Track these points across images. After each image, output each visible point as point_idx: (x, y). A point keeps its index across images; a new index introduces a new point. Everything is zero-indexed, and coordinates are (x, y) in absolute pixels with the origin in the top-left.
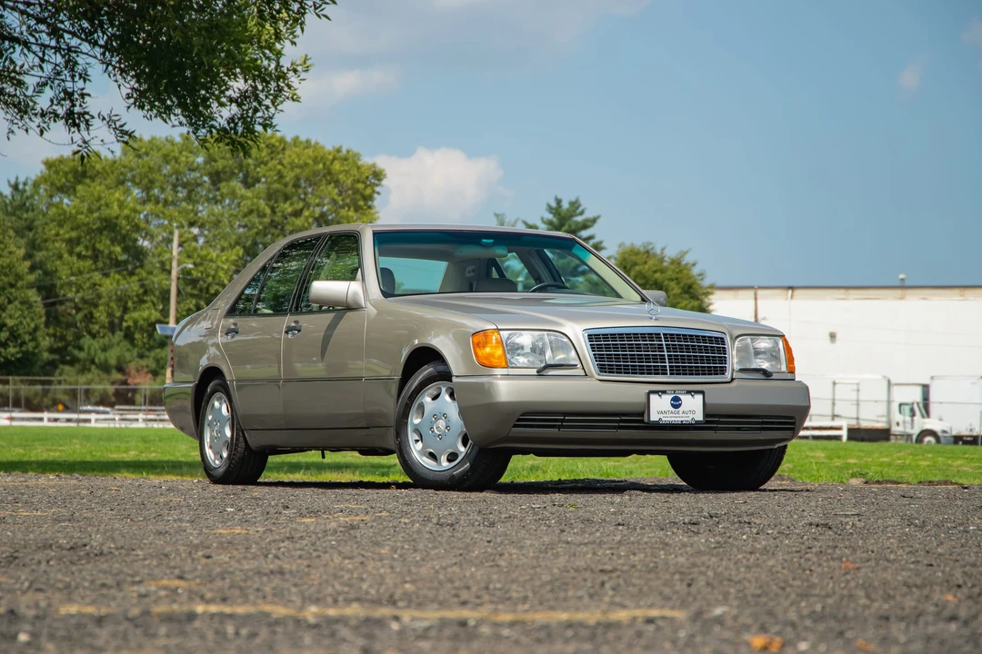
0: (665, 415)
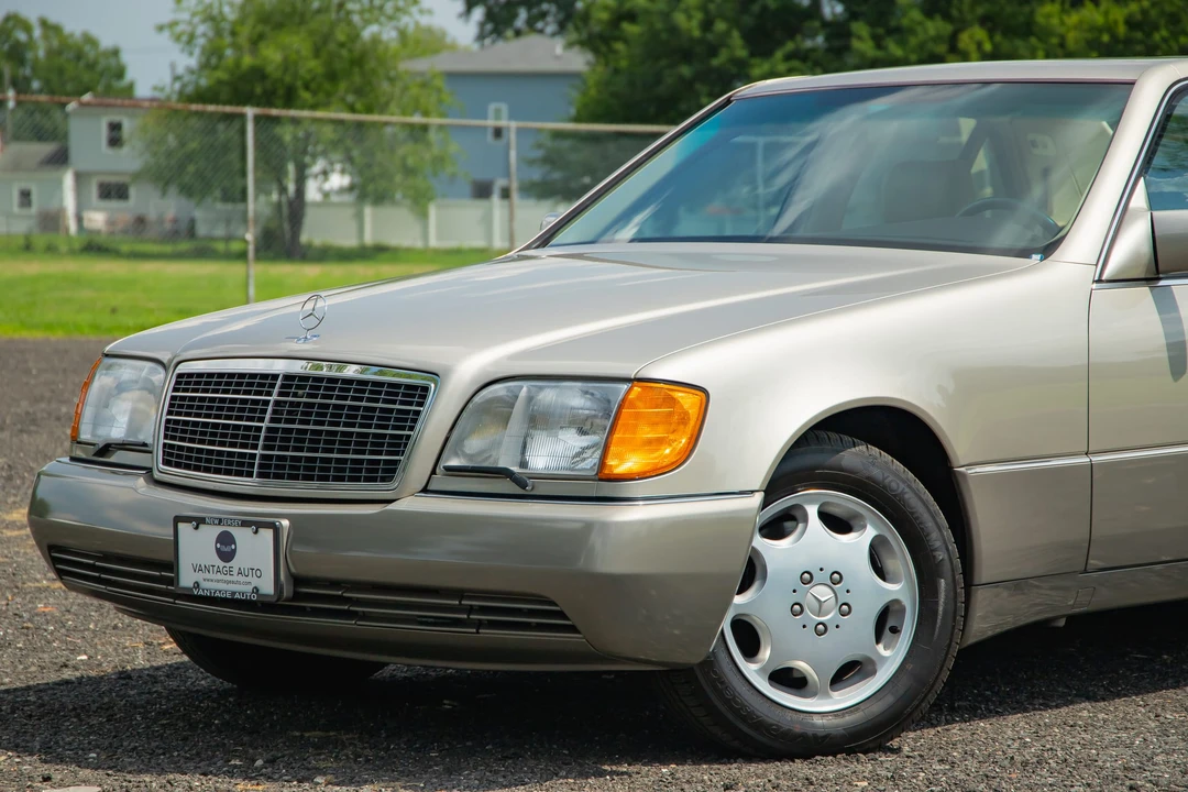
0: (207, 576)
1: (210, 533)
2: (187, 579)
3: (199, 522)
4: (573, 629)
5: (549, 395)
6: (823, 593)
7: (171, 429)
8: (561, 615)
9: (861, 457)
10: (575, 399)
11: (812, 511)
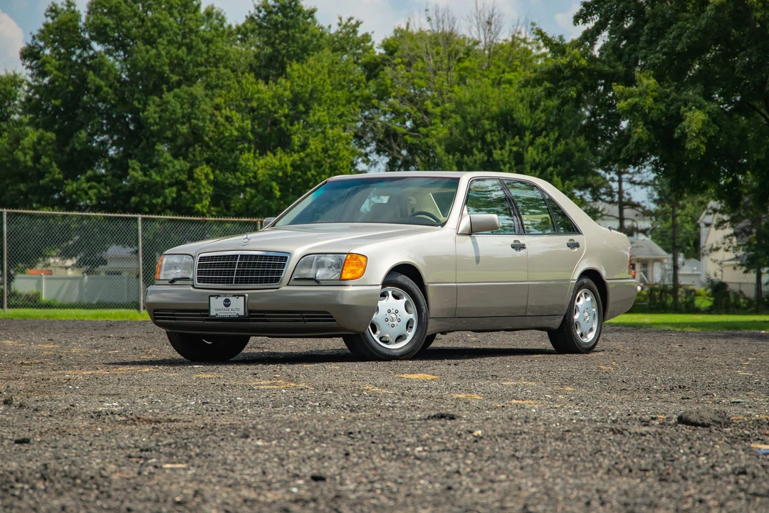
0: (220, 312)
1: (222, 299)
2: (213, 313)
3: (218, 296)
4: (334, 321)
5: (323, 258)
6: (393, 316)
7: (199, 273)
8: (331, 317)
9: (402, 278)
10: (330, 259)
11: (390, 293)
